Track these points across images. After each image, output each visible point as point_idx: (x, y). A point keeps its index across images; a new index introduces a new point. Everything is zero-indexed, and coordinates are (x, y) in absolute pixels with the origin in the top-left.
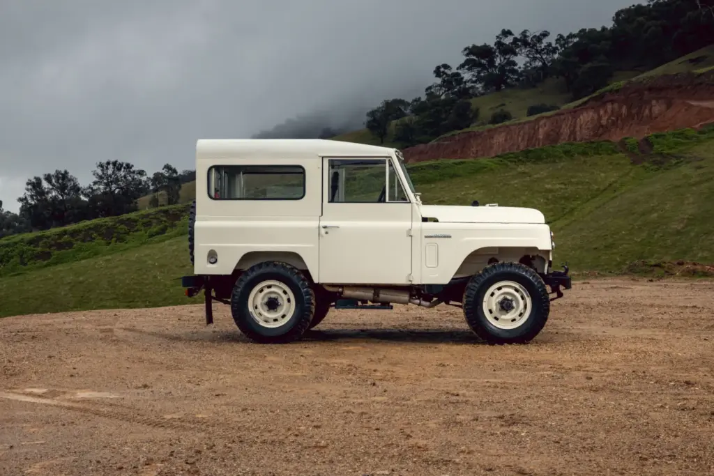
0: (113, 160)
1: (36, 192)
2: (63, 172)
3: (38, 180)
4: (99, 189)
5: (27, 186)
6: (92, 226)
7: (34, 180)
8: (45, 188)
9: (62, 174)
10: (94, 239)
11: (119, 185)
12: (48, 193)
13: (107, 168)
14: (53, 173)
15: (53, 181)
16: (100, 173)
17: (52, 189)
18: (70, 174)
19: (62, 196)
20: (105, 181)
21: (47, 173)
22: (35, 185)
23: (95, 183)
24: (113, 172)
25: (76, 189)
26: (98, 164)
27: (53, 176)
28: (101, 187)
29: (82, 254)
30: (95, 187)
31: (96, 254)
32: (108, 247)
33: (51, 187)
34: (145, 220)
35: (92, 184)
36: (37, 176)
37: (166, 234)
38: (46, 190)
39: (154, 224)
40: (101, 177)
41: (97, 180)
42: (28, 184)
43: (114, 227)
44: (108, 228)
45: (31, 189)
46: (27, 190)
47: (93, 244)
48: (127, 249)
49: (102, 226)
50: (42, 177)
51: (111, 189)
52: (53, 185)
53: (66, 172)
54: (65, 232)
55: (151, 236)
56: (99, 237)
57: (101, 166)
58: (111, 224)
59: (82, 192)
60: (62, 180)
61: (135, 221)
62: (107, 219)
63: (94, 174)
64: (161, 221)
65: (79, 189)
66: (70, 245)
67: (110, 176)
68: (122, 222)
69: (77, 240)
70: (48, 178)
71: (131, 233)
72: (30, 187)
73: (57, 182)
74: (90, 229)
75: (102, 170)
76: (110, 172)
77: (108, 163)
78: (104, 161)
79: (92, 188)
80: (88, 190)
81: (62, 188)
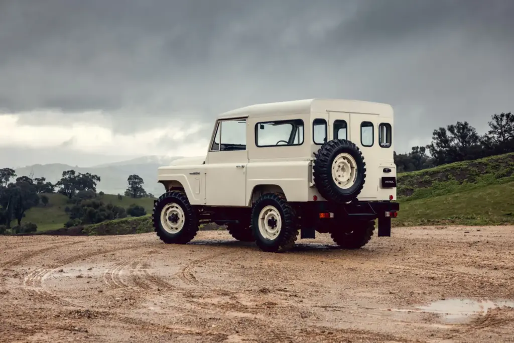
0: (506, 112)
1: (441, 141)
2: (463, 123)
3: (443, 130)
4: (494, 137)
5: (433, 136)
6: (448, 168)
7: (440, 131)
8: (449, 137)
9: (462, 125)
10: (449, 179)
11: (511, 134)
12: (452, 140)
13: (502, 120)
14: (455, 124)
15: (456, 131)
16: (495, 124)
17: (455, 137)
18: (469, 125)
19: (462, 143)
20: (499, 131)
21: (450, 125)
22: (441, 134)
23: (490, 132)
24: (507, 123)
25: (475, 137)
26: (494, 116)
27: (455, 127)
28: (496, 136)
29: (438, 192)
30: (490, 136)
31: (449, 191)
32: (460, 187)
33: (453, 136)
34: (494, 164)
35: (488, 133)
36: (442, 127)
37: (511, 176)
38: (450, 139)
39: (502, 168)
40: (495, 127)
41: (492, 130)
42: (434, 134)
43: (466, 169)
44: (462, 170)
45: (437, 138)
46: (434, 138)
47: (448, 183)
48: (475, 188)
49: (457, 168)
50: (446, 128)
51: (504, 137)
52: (455, 134)
53: (466, 124)
54: (426, 173)
55: (499, 177)
56: (453, 178)
57: (496, 117)
58: (464, 166)
59: (480, 140)
60: (463, 130)
61: (486, 165)
62: (462, 163)
63: (490, 125)
64: (509, 165)
65: (477, 137)
66: (428, 183)
67: (504, 126)
68: (474, 165)
69: (435, 180)
70: (451, 129)
71: (481, 174)
72: (436, 136)
73: (458, 132)
74: (447, 171)
75: (497, 122)
76: (504, 123)
77: (502, 115)
78: (499, 114)
79: (488, 137)
80: (485, 138)
81: (463, 137)
